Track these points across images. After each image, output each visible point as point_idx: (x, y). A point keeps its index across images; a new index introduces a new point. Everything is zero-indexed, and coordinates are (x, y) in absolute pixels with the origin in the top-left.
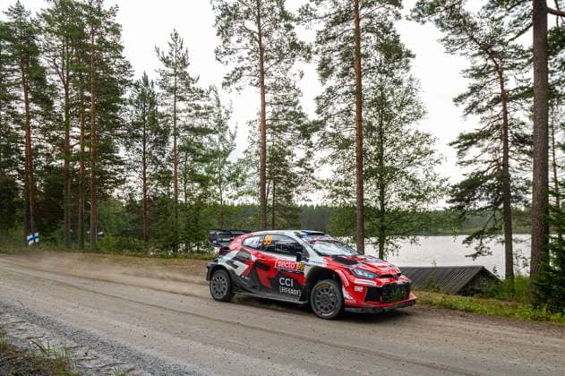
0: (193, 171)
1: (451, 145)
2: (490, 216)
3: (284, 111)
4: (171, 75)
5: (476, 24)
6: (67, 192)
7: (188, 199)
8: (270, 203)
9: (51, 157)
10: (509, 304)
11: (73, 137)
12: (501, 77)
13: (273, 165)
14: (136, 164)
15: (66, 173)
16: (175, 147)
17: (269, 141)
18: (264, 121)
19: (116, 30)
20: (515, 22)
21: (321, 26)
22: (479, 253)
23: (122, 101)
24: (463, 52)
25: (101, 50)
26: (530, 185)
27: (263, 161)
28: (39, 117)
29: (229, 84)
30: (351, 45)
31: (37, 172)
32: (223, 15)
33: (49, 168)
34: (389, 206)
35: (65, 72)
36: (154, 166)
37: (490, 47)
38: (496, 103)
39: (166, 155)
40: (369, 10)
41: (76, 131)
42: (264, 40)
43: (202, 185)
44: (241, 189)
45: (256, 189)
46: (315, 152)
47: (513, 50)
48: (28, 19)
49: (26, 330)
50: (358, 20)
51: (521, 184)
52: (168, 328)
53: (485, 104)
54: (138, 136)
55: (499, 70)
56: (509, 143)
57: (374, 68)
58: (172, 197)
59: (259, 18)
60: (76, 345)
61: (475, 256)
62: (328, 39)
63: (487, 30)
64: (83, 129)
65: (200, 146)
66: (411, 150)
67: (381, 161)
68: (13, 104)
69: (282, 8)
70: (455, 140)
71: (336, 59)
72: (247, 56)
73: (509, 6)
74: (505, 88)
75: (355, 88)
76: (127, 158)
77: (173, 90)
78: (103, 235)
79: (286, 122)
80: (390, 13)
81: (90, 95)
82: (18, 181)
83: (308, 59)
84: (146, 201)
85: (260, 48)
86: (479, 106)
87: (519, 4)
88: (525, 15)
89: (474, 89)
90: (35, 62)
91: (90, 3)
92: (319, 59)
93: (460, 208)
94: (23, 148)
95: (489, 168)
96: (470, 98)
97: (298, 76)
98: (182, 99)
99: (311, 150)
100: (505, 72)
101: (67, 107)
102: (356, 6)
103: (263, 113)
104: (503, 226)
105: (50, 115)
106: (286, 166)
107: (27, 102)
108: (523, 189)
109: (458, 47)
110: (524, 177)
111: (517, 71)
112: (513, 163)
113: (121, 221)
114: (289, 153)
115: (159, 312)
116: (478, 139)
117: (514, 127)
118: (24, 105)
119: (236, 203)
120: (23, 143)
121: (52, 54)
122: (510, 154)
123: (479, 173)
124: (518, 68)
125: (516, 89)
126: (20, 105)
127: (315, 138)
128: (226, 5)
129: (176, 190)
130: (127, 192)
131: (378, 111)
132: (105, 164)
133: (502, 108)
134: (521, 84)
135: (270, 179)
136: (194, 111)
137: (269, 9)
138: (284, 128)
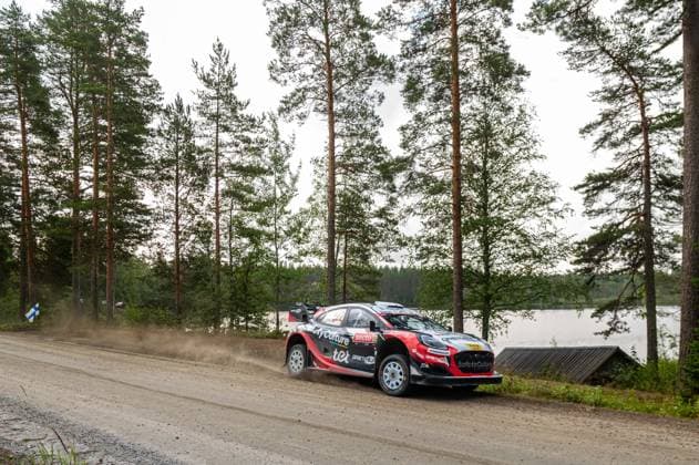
0: (240, 223)
1: (576, 189)
2: (626, 281)
3: (359, 145)
4: (213, 98)
5: (608, 31)
6: (76, 250)
7: (234, 260)
8: (341, 265)
9: (56, 205)
10: (652, 395)
11: (84, 179)
12: (641, 100)
13: (346, 215)
14: (166, 214)
15: (75, 224)
16: (217, 191)
17: (339, 184)
18: (332, 157)
19: (140, 40)
20: (659, 29)
21: (408, 35)
22: (613, 329)
23: (147, 132)
24: (592, 68)
25: (120, 65)
26: (679, 242)
27: (332, 209)
28: (40, 153)
29: (288, 110)
30: (446, 59)
31: (37, 224)
32: (280, 20)
33: (53, 219)
34: (495, 269)
35: (74, 93)
36: (190, 217)
37: (627, 61)
38: (635, 135)
39: (206, 203)
40: (470, 14)
41: (87, 171)
42: (334, 53)
43: (252, 241)
44: (304, 247)
45: (323, 248)
46: (399, 199)
47: (657, 66)
48: (26, 25)
49: (22, 430)
50: (456, 27)
51: (667, 240)
52: (207, 427)
53: (620, 135)
54: (169, 178)
55: (638, 91)
56: (653, 187)
57: (475, 89)
58: (213, 256)
59: (326, 23)
60: (87, 449)
61: (607, 333)
62: (416, 51)
63: (624, 39)
64: (97, 168)
65: (250, 190)
66: (524, 195)
67: (485, 210)
68: (6, 135)
69: (357, 12)
70: (582, 183)
71: (427, 78)
72: (311, 73)
73: (651, 9)
74: (647, 114)
75: (451, 115)
76: (154, 206)
77: (215, 117)
78: (123, 306)
79: (361, 160)
80: (498, 17)
81: (106, 124)
82: (13, 236)
83: (391, 77)
84: (178, 261)
85: (328, 62)
86: (613, 139)
87: (664, 5)
88: (673, 19)
89: (606, 116)
90: (35, 81)
91: (108, 5)
92: (405, 78)
93: (588, 270)
94: (19, 193)
95: (625, 220)
96: (601, 128)
97: (376, 100)
98: (226, 129)
99: (394, 195)
100: (647, 94)
101: (76, 139)
102: (453, 9)
103: (332, 148)
104: (644, 294)
105: (54, 149)
106: (362, 216)
107: (24, 133)
108: (670, 247)
109: (586, 61)
110: (671, 231)
111: (662, 93)
112: (657, 212)
113: (146, 288)
114: (366, 200)
115: (196, 406)
116: (611, 182)
117: (659, 166)
118: (20, 136)
119: (296, 265)
120: (19, 186)
121: (57, 70)
122: (653, 200)
123: (613, 225)
124: (664, 89)
125: (661, 117)
126: (16, 137)
127: (400, 180)
128: (284, 8)
129: (219, 247)
130: (155, 249)
131: (481, 144)
132: (126, 213)
133: (642, 141)
134: (667, 110)
135: (341, 233)
136: (242, 145)
137: (341, 13)
138: (358, 168)
